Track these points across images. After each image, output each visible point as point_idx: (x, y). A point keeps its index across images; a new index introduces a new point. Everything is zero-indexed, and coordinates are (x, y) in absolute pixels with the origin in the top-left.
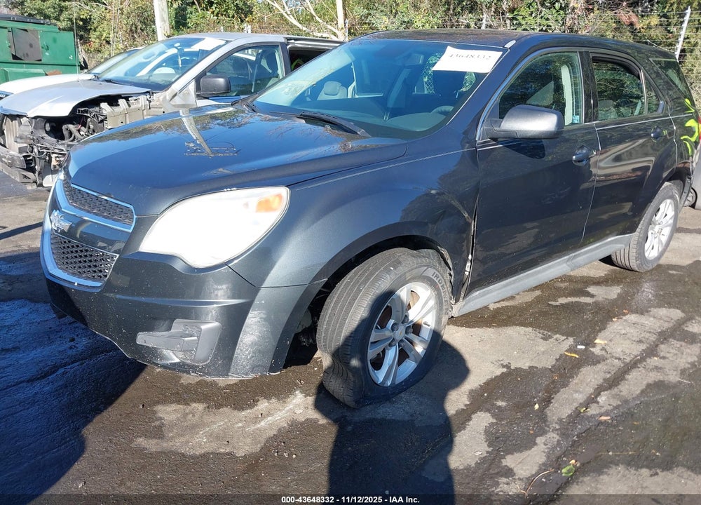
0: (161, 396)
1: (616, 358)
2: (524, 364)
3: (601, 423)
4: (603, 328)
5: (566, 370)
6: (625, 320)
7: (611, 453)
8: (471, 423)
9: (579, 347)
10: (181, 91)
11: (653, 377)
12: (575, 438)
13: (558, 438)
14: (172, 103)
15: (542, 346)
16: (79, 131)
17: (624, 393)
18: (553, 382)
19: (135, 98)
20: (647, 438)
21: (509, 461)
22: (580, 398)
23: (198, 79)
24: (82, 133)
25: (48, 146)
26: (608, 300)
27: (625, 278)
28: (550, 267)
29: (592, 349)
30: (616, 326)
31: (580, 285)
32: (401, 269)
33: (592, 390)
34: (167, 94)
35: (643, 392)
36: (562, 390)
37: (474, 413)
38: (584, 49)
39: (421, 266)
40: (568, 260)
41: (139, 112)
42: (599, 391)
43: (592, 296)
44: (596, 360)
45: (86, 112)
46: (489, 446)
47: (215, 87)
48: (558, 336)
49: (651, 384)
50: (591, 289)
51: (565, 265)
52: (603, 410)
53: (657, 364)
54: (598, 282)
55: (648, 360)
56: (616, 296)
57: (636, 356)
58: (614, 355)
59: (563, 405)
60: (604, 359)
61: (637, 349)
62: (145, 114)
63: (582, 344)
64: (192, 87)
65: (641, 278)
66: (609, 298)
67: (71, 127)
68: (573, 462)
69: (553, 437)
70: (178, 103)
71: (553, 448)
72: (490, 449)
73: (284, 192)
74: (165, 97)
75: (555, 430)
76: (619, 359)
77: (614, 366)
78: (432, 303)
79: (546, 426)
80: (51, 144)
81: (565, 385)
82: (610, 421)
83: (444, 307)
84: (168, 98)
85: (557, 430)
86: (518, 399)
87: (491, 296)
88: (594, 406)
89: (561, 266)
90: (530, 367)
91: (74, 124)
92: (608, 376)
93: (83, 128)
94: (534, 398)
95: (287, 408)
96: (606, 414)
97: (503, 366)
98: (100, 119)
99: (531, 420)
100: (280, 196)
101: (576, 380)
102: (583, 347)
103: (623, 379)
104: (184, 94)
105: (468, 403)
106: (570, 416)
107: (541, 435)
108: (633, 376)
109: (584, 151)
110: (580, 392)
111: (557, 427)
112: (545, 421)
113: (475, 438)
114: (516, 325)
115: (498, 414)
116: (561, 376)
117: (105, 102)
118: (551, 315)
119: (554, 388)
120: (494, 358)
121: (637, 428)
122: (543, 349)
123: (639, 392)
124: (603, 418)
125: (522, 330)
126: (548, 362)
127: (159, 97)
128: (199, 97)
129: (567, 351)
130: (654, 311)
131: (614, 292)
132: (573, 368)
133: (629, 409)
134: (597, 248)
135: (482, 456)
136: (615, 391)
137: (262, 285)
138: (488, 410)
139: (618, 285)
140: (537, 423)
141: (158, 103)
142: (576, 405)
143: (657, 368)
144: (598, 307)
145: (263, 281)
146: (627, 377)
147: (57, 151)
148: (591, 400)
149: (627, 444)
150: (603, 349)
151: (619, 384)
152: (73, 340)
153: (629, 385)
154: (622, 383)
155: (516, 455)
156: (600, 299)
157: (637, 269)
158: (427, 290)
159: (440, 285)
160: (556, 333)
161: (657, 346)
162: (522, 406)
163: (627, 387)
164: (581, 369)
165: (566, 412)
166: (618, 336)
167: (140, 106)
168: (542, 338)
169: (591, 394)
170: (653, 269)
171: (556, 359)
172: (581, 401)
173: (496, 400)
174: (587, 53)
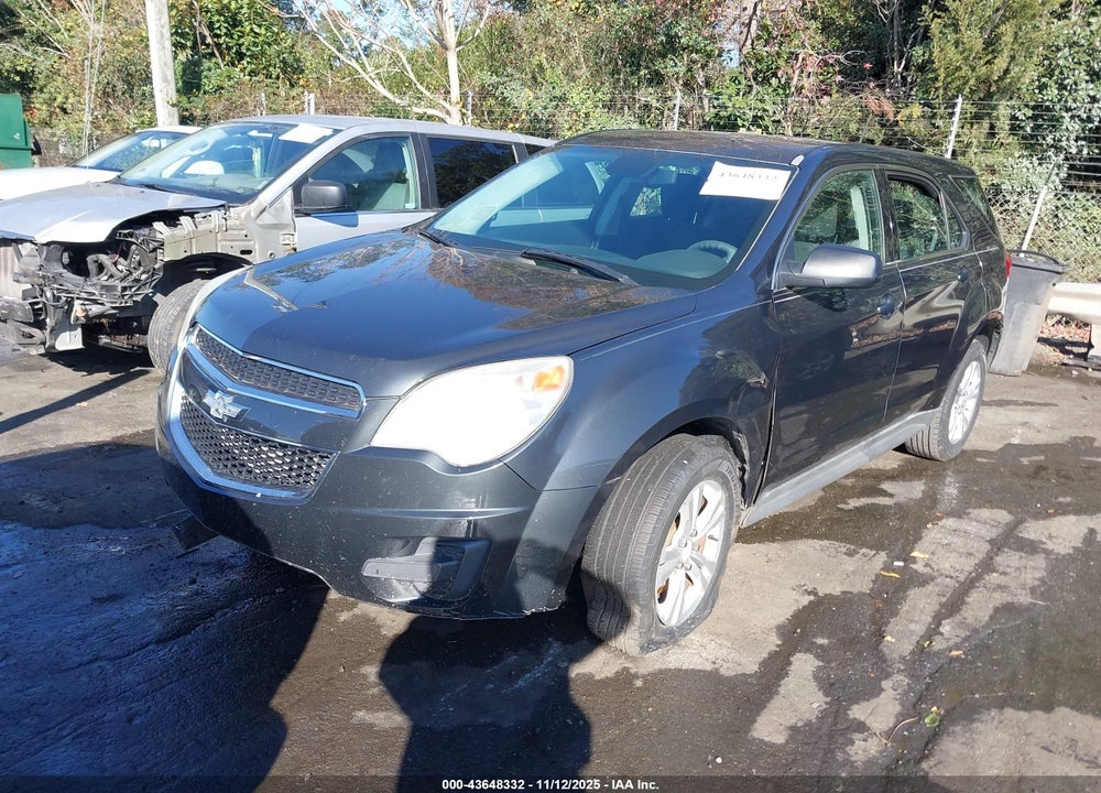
0: (362, 654)
1: (947, 577)
2: (834, 588)
3: (952, 660)
4: (918, 538)
5: (890, 594)
6: (942, 527)
7: (977, 696)
8: (792, 667)
9: (896, 563)
10: (271, 204)
11: (1000, 598)
12: (928, 680)
13: (907, 681)
14: (258, 221)
15: (850, 564)
16: (115, 264)
17: (970, 620)
18: (878, 610)
19: (203, 214)
20: (1014, 675)
21: (857, 712)
22: (919, 629)
23: (297, 187)
24: (120, 267)
25: (71, 287)
26: (912, 499)
27: (925, 470)
28: (845, 457)
29: (913, 566)
30: (932, 534)
31: (869, 481)
32: (697, 463)
33: (929, 619)
34: (253, 207)
35: (991, 617)
36: (892, 620)
37: (791, 655)
38: (878, 166)
39: (717, 459)
40: (866, 446)
41: (211, 235)
42: (938, 620)
43: (891, 496)
44: (923, 581)
45: (131, 235)
46: (826, 695)
47: (324, 199)
48: (864, 550)
49: (998, 608)
50: (886, 486)
51: (861, 453)
52: (951, 643)
53: (998, 582)
54: (892, 476)
55: (987, 577)
56: (920, 495)
57: (970, 573)
58: (943, 572)
59: (900, 639)
60: (933, 579)
61: (969, 565)
62: (219, 238)
63: (898, 560)
64: (288, 198)
65: (944, 470)
66: (913, 497)
67: (103, 258)
68: (935, 709)
69: (902, 679)
70: (267, 222)
71: (906, 693)
72: (828, 699)
73: (565, 363)
74: (249, 213)
75: (899, 671)
76: (951, 577)
77: (947, 586)
78: (722, 509)
79: (888, 666)
80: (76, 286)
81: (895, 613)
82: (963, 656)
83: (735, 515)
84: (253, 215)
85: (902, 671)
86: (841, 635)
87: (780, 498)
88: (938, 638)
89: (857, 456)
90: (843, 593)
91: (107, 254)
92: (944, 600)
93: (121, 260)
94: (861, 632)
95: (545, 662)
96: (957, 647)
97: (809, 593)
98: (151, 246)
99: (865, 659)
100: (560, 369)
101: (906, 607)
102: (901, 564)
103: (963, 603)
104: (276, 209)
105: (780, 643)
106: (912, 653)
107: (886, 678)
108: (974, 598)
109: (889, 302)
110: (916, 622)
111: (902, 668)
112: (885, 661)
113: (804, 685)
114: (807, 537)
115: (821, 653)
116: (885, 601)
117: (159, 221)
118: (847, 522)
119: (882, 618)
120: (794, 582)
121: (998, 663)
122: (851, 569)
123: (987, 618)
124: (954, 653)
125: (817, 543)
126: (863, 585)
127: (239, 212)
128: (298, 213)
129: (882, 569)
130: (974, 512)
131: (916, 489)
132: (897, 590)
133: (982, 640)
134: (896, 429)
135: (821, 709)
136: (958, 618)
137: (544, 486)
138: (808, 650)
139: (920, 480)
140: (876, 663)
141: (238, 222)
142: (915, 638)
143: (1000, 587)
144: (901, 510)
145: (545, 482)
146: (967, 599)
147: (84, 295)
148: (933, 632)
149: (994, 683)
150: (926, 565)
151: (960, 610)
152: (193, 582)
153: (972, 610)
154: (964, 607)
155: (864, 704)
156: (901, 499)
157: (938, 457)
158: (717, 490)
159: (732, 484)
160: (862, 546)
161: (992, 558)
162: (848, 642)
163: (971, 613)
164: (909, 592)
165: (907, 648)
166: (940, 548)
167: (212, 226)
168: (845, 554)
169: (930, 624)
170: (956, 457)
171: (873, 581)
172: (922, 633)
173: (814, 636)
174: (882, 170)
